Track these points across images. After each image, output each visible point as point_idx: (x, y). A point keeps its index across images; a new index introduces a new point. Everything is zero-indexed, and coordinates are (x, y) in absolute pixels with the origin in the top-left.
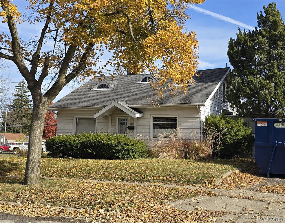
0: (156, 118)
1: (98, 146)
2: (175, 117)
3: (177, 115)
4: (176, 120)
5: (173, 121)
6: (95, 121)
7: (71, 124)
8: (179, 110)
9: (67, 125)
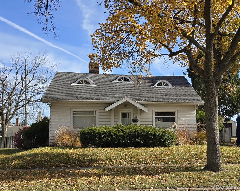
0: (157, 113)
1: (145, 136)
2: (174, 112)
3: (177, 111)
4: (175, 115)
5: (173, 115)
6: (96, 114)
7: (69, 116)
8: (178, 107)
9: (64, 117)
